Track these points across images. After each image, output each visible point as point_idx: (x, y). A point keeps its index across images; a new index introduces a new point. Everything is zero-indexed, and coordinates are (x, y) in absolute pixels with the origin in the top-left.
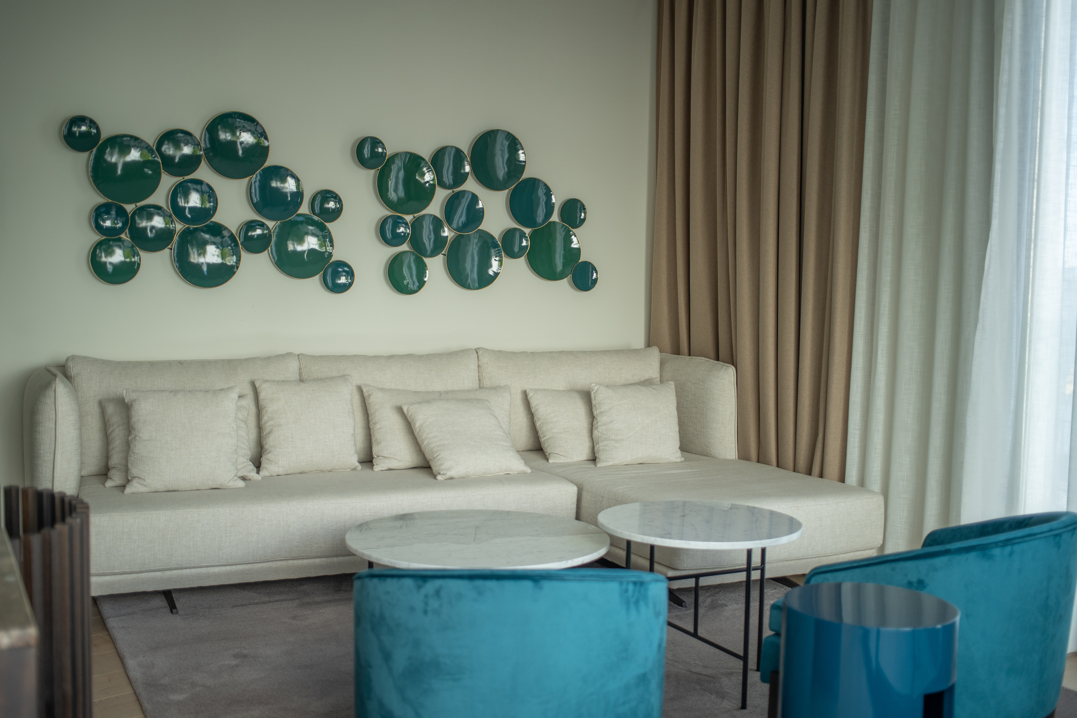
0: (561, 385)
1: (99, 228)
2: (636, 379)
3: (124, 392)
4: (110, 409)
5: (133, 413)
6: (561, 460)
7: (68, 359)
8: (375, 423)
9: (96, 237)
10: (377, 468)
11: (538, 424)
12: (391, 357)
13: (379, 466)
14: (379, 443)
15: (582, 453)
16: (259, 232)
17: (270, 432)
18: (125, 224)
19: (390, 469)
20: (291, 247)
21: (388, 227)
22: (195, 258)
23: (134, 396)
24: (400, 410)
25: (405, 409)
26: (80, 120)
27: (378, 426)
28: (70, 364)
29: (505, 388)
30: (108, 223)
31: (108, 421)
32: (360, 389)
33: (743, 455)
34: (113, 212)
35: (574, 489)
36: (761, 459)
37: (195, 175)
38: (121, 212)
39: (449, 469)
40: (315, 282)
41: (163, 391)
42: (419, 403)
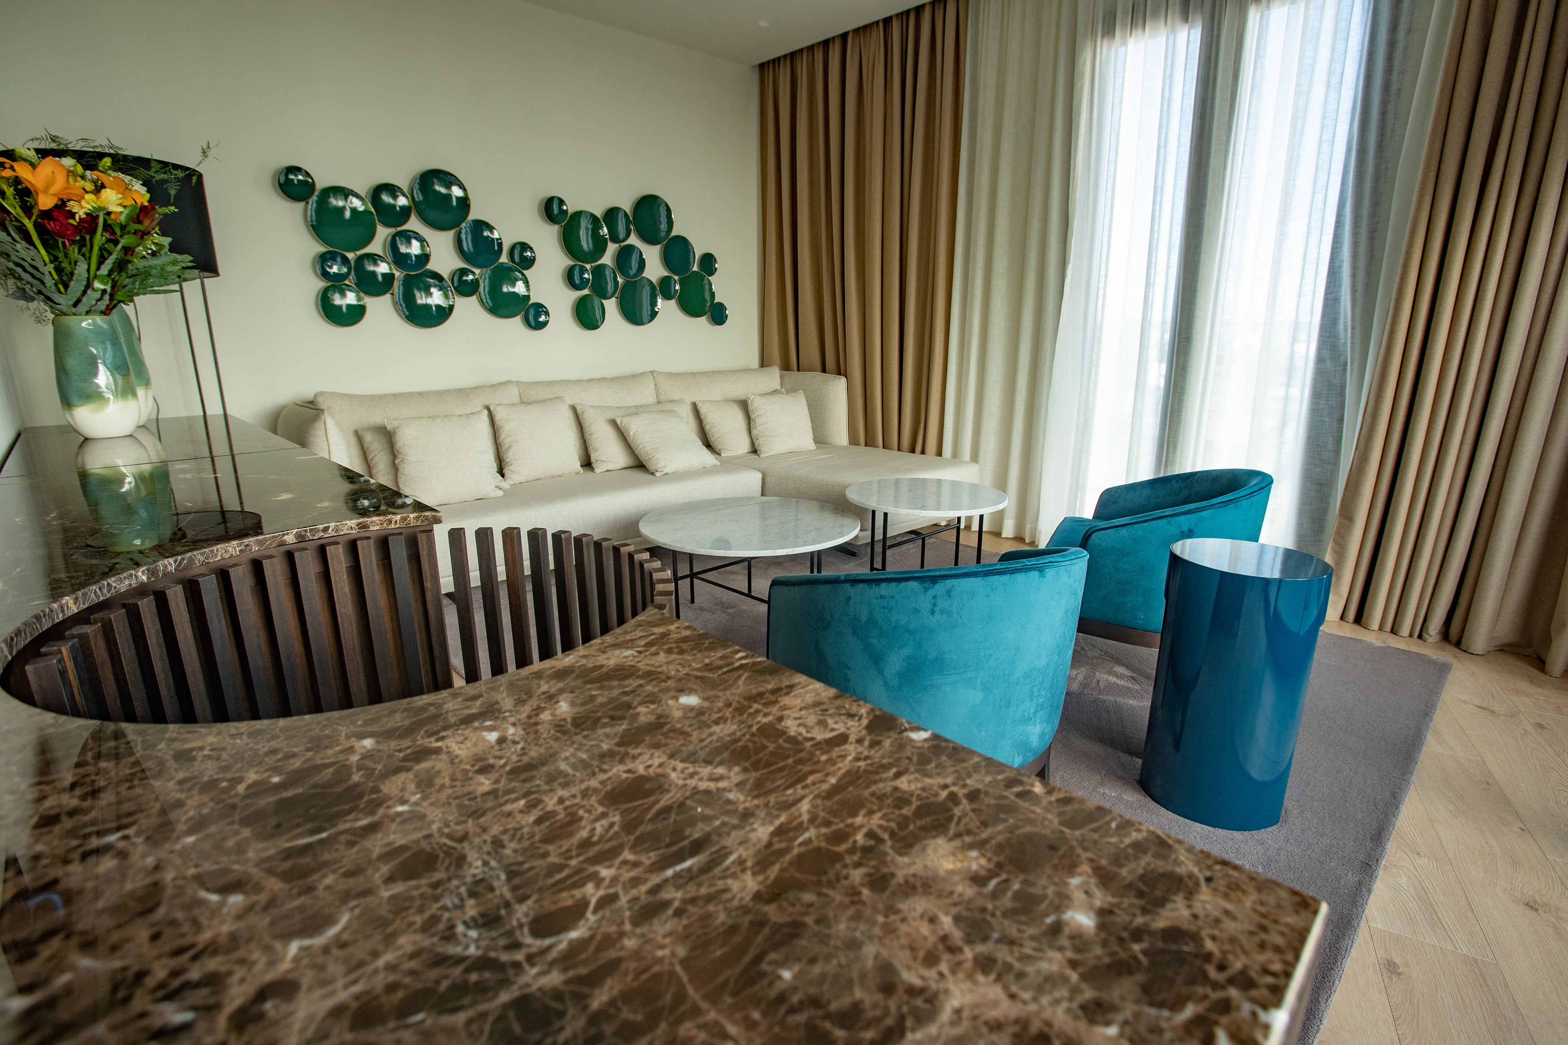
0: (717, 395)
1: (325, 275)
2: (768, 390)
3: (386, 421)
4: (368, 438)
5: (397, 439)
6: (731, 454)
7: (316, 395)
8: (591, 434)
9: (321, 284)
10: (597, 471)
11: (707, 428)
12: (590, 380)
13: (599, 468)
14: (596, 450)
15: (745, 447)
16: (471, 277)
17: (508, 448)
18: (350, 269)
19: (608, 471)
20: (505, 290)
21: (576, 273)
22: (421, 299)
23: (395, 424)
24: (613, 423)
25: (618, 421)
26: (296, 170)
27: (594, 437)
28: (320, 399)
29: (681, 401)
30: (335, 269)
31: (368, 448)
32: (574, 409)
33: (853, 441)
34: (339, 259)
35: (760, 475)
36: (869, 442)
37: (408, 226)
38: (345, 261)
39: (664, 467)
40: (517, 322)
41: (422, 417)
42: (630, 415)
